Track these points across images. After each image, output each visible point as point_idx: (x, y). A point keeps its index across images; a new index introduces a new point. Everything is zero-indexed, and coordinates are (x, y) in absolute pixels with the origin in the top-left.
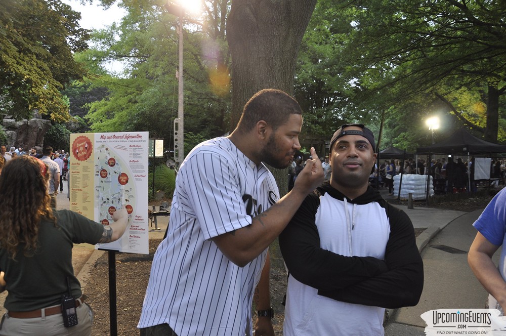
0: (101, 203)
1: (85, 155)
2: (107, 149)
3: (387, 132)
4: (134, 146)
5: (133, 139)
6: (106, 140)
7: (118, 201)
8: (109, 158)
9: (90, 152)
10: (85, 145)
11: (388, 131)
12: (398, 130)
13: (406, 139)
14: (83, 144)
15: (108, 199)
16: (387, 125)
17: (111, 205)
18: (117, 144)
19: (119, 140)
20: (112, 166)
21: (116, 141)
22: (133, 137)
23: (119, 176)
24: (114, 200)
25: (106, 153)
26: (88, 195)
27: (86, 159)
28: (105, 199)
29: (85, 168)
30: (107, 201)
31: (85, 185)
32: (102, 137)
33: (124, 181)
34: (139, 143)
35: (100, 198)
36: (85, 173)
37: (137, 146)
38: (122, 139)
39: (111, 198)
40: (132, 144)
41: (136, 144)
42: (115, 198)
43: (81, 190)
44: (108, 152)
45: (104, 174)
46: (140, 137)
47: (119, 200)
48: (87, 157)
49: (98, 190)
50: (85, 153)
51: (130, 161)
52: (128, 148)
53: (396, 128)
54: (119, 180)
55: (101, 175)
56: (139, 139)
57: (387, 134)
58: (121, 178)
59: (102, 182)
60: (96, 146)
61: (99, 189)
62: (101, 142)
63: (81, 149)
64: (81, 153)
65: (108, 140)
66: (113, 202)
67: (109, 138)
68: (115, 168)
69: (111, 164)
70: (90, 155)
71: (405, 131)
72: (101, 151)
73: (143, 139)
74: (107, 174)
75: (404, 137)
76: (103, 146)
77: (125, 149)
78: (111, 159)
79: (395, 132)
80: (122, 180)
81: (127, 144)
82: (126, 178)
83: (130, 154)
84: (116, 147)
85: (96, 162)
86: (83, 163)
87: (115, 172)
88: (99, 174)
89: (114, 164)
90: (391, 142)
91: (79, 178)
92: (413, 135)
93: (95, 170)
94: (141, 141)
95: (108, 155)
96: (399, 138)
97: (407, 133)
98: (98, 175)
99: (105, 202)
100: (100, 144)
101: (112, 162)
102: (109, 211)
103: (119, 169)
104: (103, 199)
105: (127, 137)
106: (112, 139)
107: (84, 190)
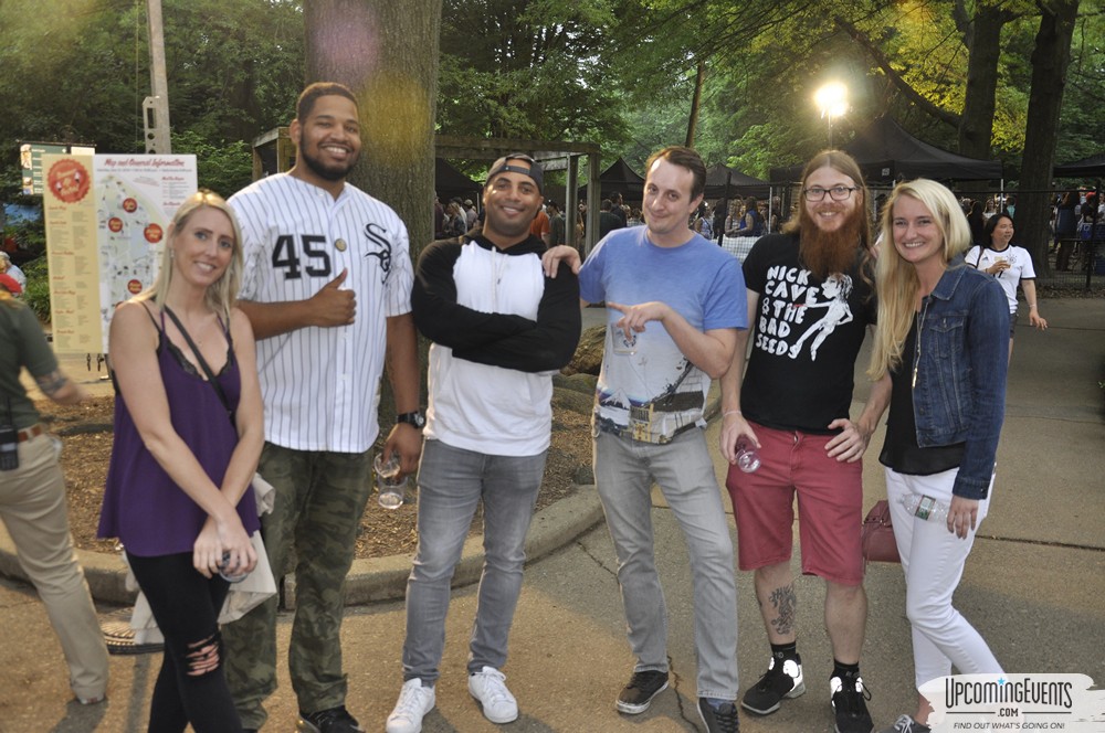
0: (113, 275)
1: (76, 194)
2: (119, 183)
3: (714, 122)
4: (171, 178)
5: (168, 167)
6: (116, 167)
7: (144, 269)
8: (124, 197)
9: (84, 188)
10: (74, 175)
11: (719, 119)
12: (745, 116)
13: (764, 144)
14: (69, 173)
15: (126, 268)
16: (714, 102)
17: (133, 277)
18: (138, 175)
19: (142, 167)
20: (130, 211)
21: (137, 170)
22: (168, 164)
23: (146, 229)
24: (138, 270)
25: (118, 190)
26: (85, 261)
27: (79, 199)
28: (120, 268)
29: (78, 216)
30: (124, 271)
31: (79, 244)
32: (108, 162)
33: (156, 237)
34: (179, 175)
35: (111, 266)
36: (78, 224)
37: (176, 178)
38: (147, 167)
39: (132, 266)
40: (167, 175)
41: (173, 175)
42: (140, 266)
43: (71, 253)
44: (121, 188)
45: (115, 225)
46: (182, 164)
47: (148, 268)
48: (80, 195)
49: (106, 254)
50: (75, 189)
51: (165, 204)
52: (160, 181)
53: (739, 113)
54: (146, 235)
55: (111, 227)
56: (179, 167)
57: (716, 128)
58: (149, 231)
59: (112, 238)
60: (96, 178)
61: (108, 251)
62: (107, 170)
63: (67, 182)
64: (66, 188)
65: (121, 167)
66: (135, 272)
67: (122, 163)
68: (137, 215)
69: (128, 208)
70: (85, 192)
71: (762, 121)
72: (107, 187)
73: (186, 166)
74: (121, 226)
75: (758, 136)
76: (111, 178)
77: (154, 183)
78: (129, 200)
79: (736, 123)
80: (152, 236)
81: (157, 175)
82: (158, 231)
83: (165, 191)
84: (137, 180)
85: (99, 205)
86: (73, 207)
87: (138, 222)
88: (107, 225)
89: (135, 209)
90: (726, 150)
91: (67, 233)
92: (783, 131)
93: (97, 219)
94: (184, 170)
95: (122, 194)
96: (747, 139)
97: (767, 126)
98: (103, 227)
99: (119, 273)
100: (104, 175)
101: (131, 206)
102: (129, 288)
103: (145, 216)
104: (115, 268)
105: (157, 164)
106: (128, 167)
107: (78, 253)
